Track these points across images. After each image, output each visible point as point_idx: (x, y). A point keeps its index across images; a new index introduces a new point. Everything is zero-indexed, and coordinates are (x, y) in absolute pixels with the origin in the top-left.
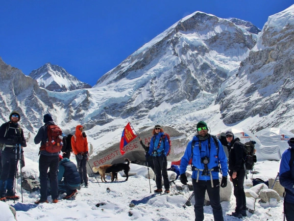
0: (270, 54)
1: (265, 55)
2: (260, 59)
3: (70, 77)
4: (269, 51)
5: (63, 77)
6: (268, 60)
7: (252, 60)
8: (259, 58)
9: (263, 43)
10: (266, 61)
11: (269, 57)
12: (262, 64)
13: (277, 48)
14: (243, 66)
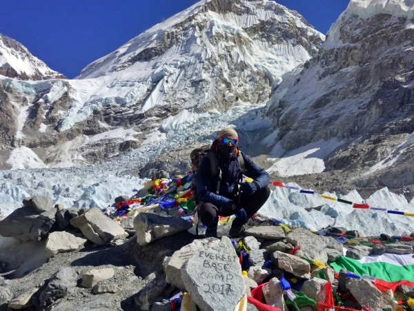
0: (351, 54)
1: (343, 55)
2: (336, 60)
3: (35, 61)
4: (349, 49)
5: (23, 59)
6: (347, 63)
7: (323, 60)
8: (333, 58)
9: (340, 38)
10: (344, 63)
11: (350, 58)
12: (339, 67)
13: (363, 46)
14: (308, 68)
